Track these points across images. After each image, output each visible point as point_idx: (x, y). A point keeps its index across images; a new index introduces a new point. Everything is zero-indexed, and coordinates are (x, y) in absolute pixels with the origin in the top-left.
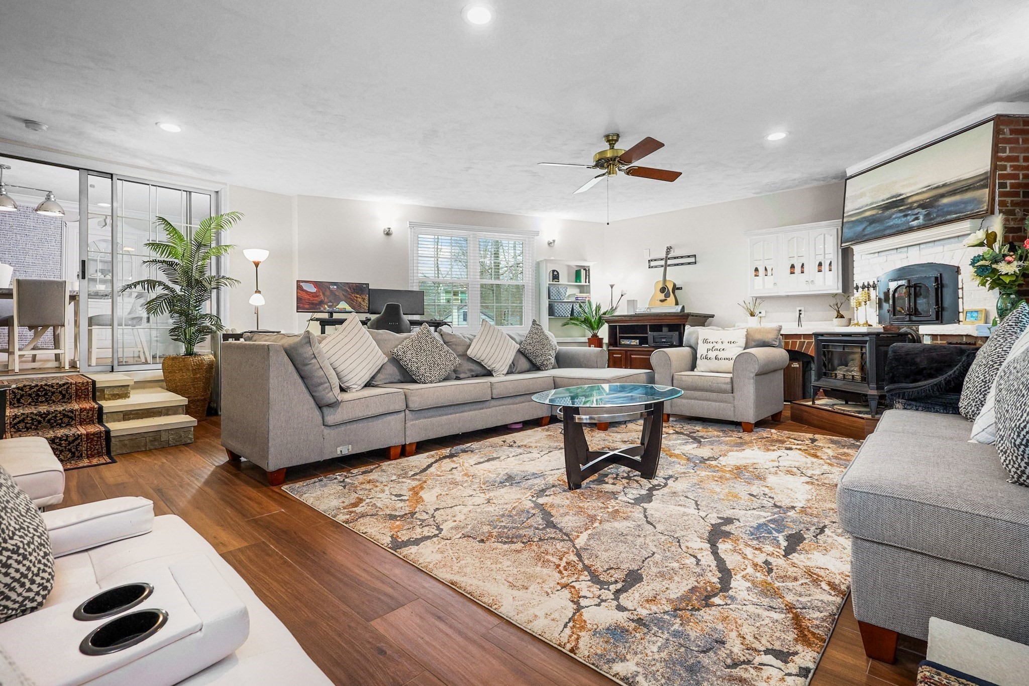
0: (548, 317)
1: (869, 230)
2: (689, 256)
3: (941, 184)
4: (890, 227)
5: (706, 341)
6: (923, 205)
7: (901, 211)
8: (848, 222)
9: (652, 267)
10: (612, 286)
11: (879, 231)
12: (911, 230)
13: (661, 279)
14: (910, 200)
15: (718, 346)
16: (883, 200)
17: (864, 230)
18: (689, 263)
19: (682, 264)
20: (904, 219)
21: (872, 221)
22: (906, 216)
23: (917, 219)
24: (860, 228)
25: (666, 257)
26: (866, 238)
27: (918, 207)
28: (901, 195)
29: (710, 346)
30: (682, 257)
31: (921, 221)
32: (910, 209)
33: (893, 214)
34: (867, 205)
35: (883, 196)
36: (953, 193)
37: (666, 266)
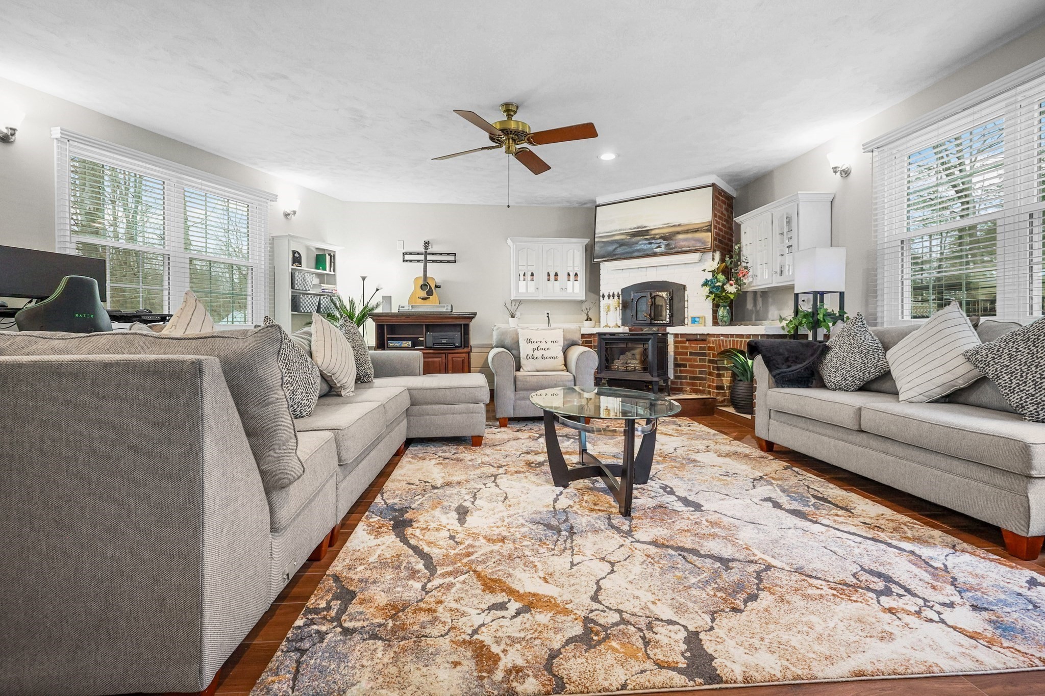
0: (291, 313)
1: (619, 250)
2: (448, 254)
3: (677, 224)
4: (638, 251)
5: (529, 341)
6: (664, 238)
7: (646, 239)
8: (598, 242)
9: (407, 261)
10: (364, 279)
11: (627, 253)
12: (655, 255)
13: (422, 275)
14: (653, 232)
15: (543, 346)
16: (631, 229)
17: (616, 249)
18: (448, 262)
19: (441, 261)
20: (649, 246)
21: (621, 244)
22: (650, 243)
23: (659, 247)
24: (611, 248)
25: (426, 252)
26: (617, 257)
27: (660, 238)
28: (645, 227)
29: (535, 345)
30: (441, 254)
31: (663, 249)
32: (653, 238)
33: (640, 241)
34: (616, 231)
35: (631, 224)
36: (687, 232)
37: (426, 261)
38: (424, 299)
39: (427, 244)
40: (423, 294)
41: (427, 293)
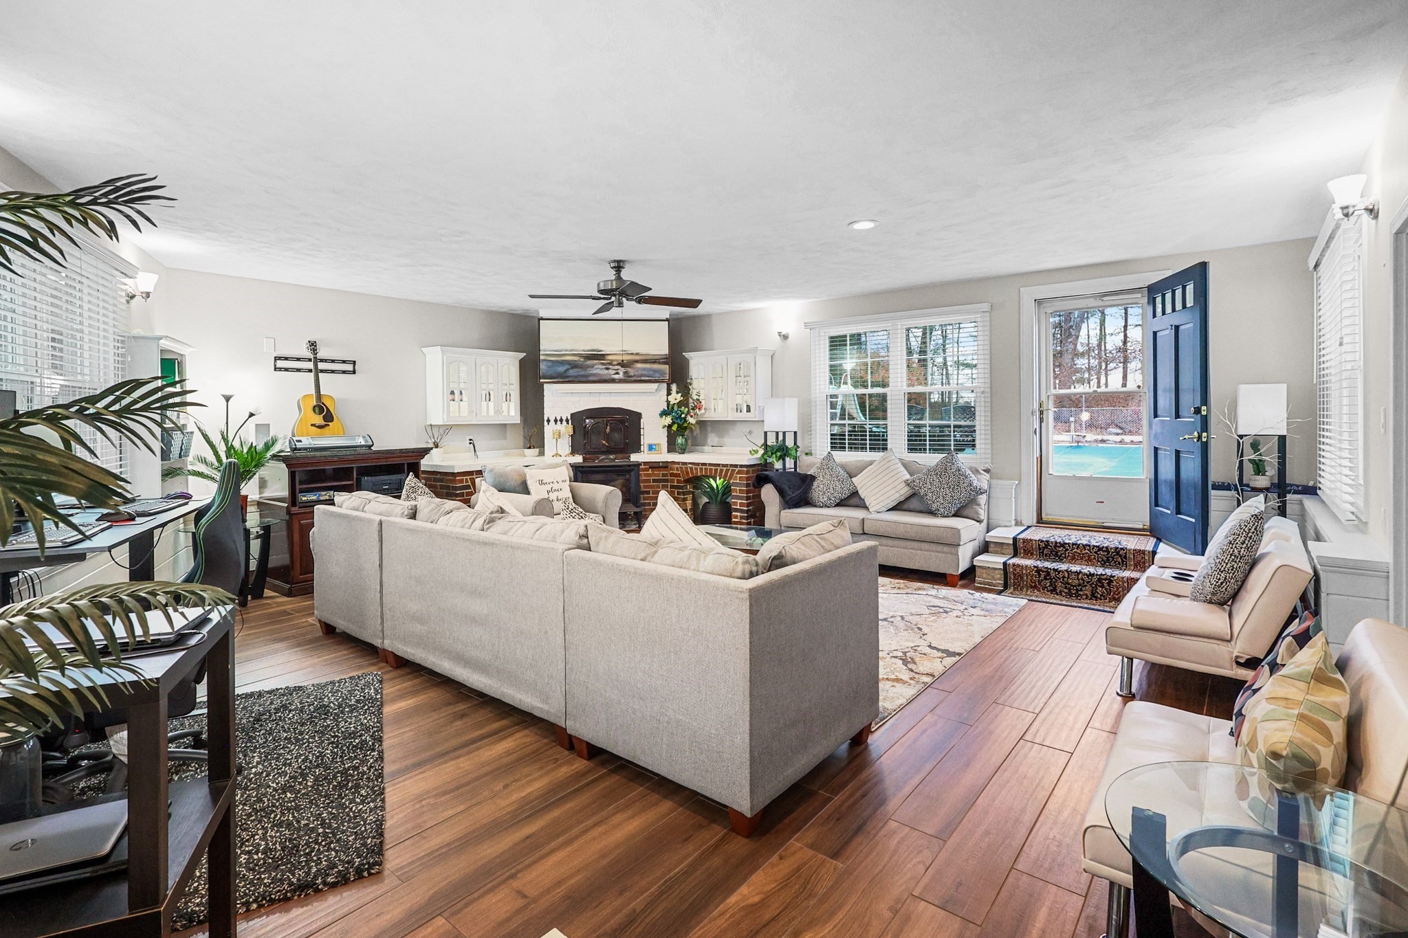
0: (161, 462)
1: (572, 372)
2: (344, 362)
3: (635, 352)
4: (594, 375)
5: (541, 482)
6: (622, 364)
7: (602, 364)
8: (543, 360)
9: (280, 369)
10: (228, 399)
11: (582, 376)
12: (613, 381)
13: (313, 391)
14: (610, 357)
15: (556, 486)
16: (584, 351)
17: (567, 370)
18: (344, 372)
19: (333, 372)
20: (606, 372)
21: (574, 365)
22: (608, 369)
23: (617, 373)
24: (561, 369)
25: (315, 358)
26: (571, 379)
27: (618, 364)
28: (600, 351)
29: (548, 487)
30: (333, 361)
31: (621, 376)
32: (610, 364)
33: (596, 365)
34: (567, 350)
35: (585, 346)
36: (645, 361)
37: (318, 372)
38: (320, 427)
39: (313, 346)
40: (319, 420)
41: (325, 419)
